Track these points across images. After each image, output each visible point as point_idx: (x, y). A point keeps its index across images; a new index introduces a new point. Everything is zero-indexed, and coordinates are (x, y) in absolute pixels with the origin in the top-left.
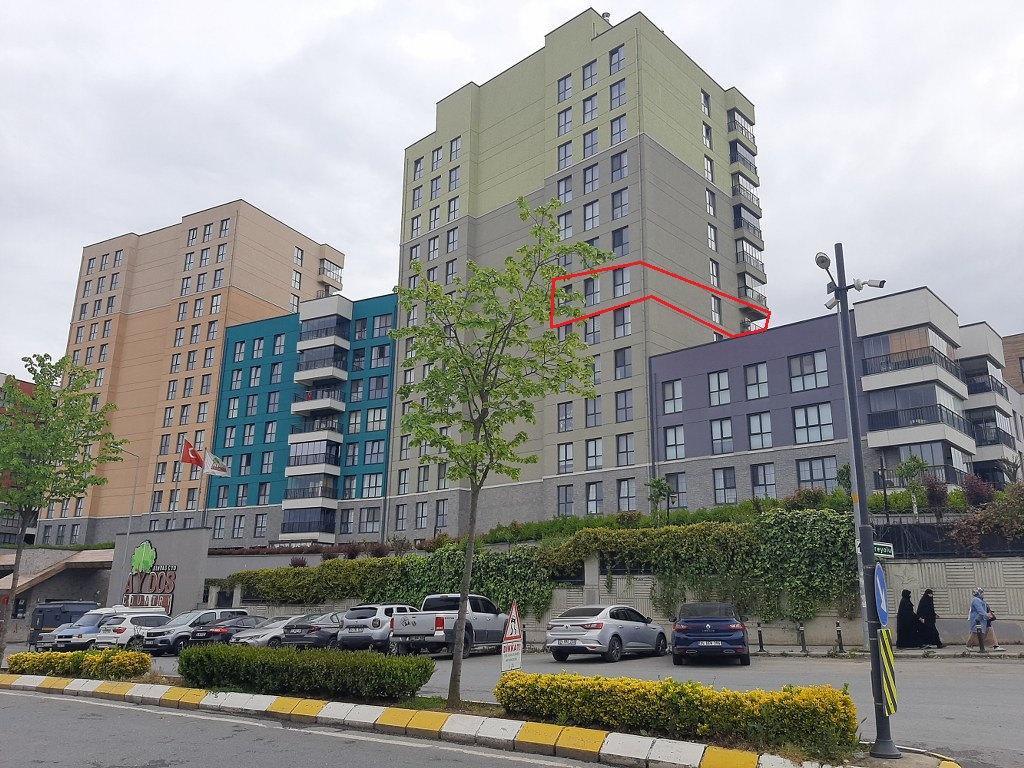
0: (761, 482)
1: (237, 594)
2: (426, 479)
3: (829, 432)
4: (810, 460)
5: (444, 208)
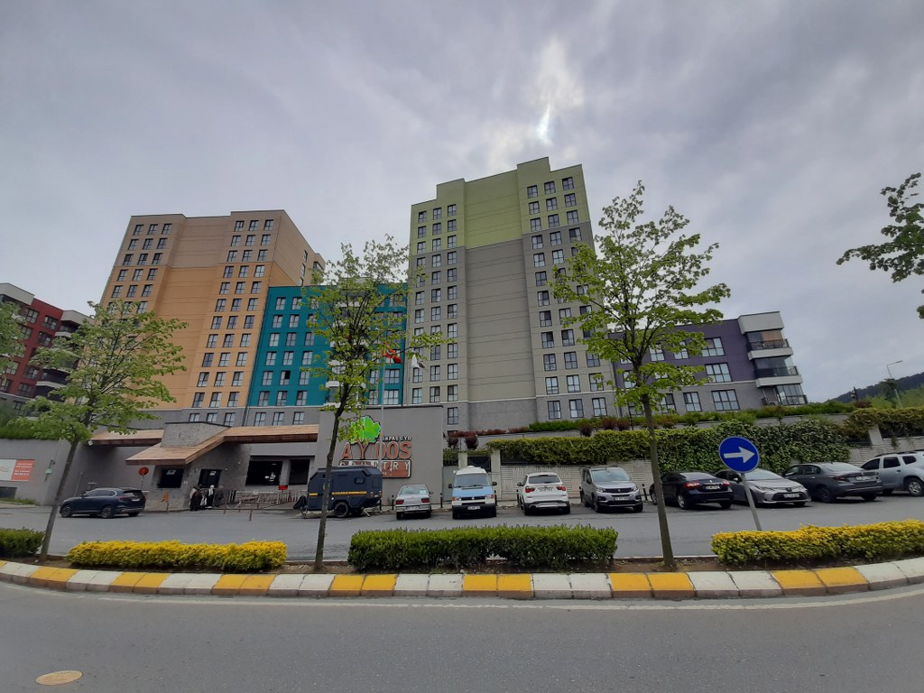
0: (690, 401)
1: (496, 459)
2: (437, 394)
3: (728, 378)
4: (719, 391)
5: (444, 240)
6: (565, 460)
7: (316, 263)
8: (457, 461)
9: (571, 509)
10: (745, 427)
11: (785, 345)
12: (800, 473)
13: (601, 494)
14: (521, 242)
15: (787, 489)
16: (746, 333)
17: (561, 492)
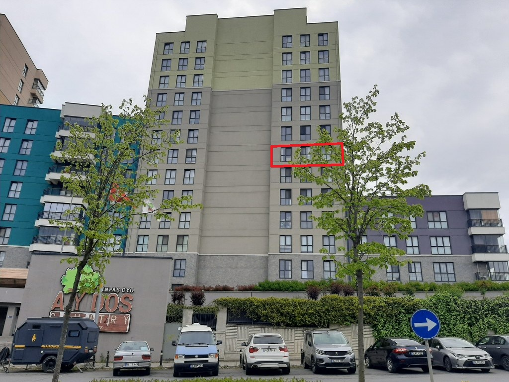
0: (413, 271)
1: (222, 317)
2: (165, 244)
3: (448, 251)
4: (439, 263)
5: (190, 78)
6: (290, 322)
7: (37, 80)
8: (181, 317)
9: (291, 370)
10: (454, 300)
11: (499, 225)
12: (489, 343)
13: (319, 356)
14: (270, 92)
15: (475, 356)
16: (468, 211)
17: (283, 353)
